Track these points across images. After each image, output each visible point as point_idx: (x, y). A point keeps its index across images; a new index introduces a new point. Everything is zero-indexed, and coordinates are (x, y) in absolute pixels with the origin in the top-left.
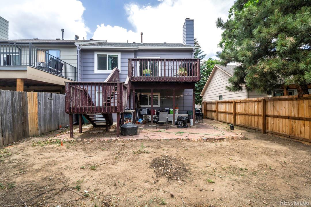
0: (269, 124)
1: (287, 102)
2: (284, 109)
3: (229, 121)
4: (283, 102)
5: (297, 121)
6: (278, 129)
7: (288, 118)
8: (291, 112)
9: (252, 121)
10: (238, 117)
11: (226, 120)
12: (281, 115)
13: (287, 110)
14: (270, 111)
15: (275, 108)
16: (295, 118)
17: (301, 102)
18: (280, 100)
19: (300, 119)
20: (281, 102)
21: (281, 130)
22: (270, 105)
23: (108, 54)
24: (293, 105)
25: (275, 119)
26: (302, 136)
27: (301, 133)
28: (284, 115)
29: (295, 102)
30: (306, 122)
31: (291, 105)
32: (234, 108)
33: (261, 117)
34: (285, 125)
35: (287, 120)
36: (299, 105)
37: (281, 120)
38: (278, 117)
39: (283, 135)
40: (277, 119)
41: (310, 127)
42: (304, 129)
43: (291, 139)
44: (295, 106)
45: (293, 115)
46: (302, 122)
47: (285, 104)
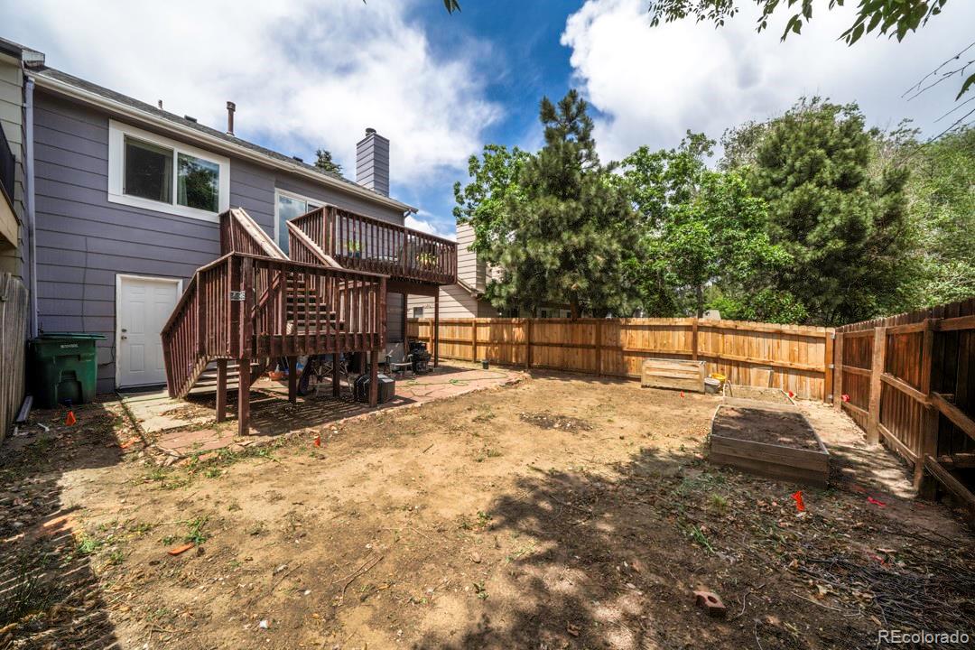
0: (535, 355)
1: (559, 325)
2: (555, 335)
3: (460, 354)
4: (555, 326)
5: (570, 349)
7: (561, 345)
8: (564, 339)
9: (507, 353)
10: (480, 349)
11: (453, 353)
12: (551, 342)
13: (559, 336)
14: (536, 338)
15: (543, 332)
16: (568, 346)
17: (575, 325)
18: (550, 322)
19: (574, 346)
20: (551, 325)
21: (550, 362)
22: (536, 328)
23: (178, 149)
24: (566, 329)
25: (543, 347)
26: (574, 367)
27: (574, 362)
28: (555, 342)
29: (568, 326)
30: (580, 350)
31: (563, 330)
32: (475, 332)
33: (524, 347)
34: (555, 355)
35: (559, 348)
36: (573, 329)
37: (551, 348)
38: (548, 345)
39: (554, 369)
40: (546, 348)
41: (583, 354)
42: (578, 358)
43: (564, 371)
44: (569, 330)
45: (566, 342)
46: (575, 350)
47: (557, 328)
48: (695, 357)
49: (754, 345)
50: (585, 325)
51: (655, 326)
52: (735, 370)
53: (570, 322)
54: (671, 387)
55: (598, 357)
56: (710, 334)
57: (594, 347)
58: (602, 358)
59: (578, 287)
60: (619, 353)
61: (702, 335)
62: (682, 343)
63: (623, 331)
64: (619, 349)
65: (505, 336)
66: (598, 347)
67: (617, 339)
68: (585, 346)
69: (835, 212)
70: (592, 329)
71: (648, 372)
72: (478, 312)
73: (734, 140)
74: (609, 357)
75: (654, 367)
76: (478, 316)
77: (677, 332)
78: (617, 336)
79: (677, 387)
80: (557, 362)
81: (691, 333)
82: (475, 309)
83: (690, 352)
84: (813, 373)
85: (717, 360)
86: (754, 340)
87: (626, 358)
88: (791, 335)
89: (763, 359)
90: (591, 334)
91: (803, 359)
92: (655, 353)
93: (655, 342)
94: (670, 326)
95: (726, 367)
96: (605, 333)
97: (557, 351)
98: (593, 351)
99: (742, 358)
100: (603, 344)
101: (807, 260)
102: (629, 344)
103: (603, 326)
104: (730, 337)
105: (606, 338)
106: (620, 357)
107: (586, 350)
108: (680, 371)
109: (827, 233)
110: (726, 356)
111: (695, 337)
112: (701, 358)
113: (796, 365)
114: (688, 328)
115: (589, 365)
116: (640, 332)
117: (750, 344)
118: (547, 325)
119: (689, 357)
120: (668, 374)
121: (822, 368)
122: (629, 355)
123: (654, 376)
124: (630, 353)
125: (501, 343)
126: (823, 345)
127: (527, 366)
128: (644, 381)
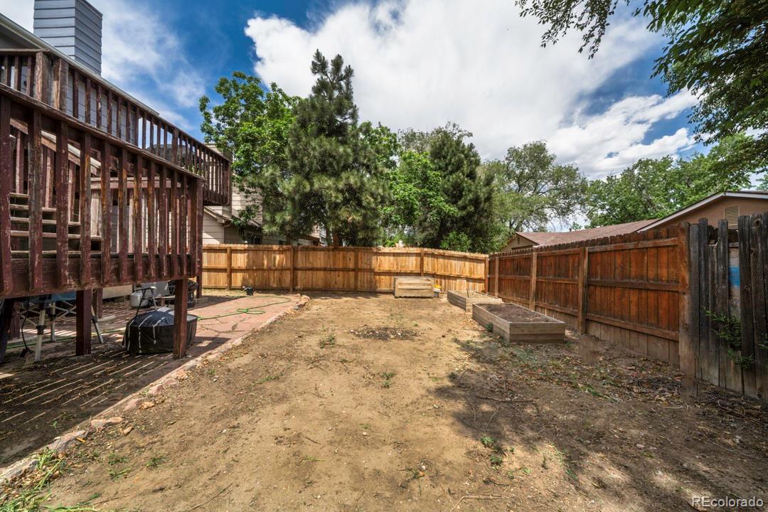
0: (299, 279)
1: (322, 253)
2: (318, 261)
4: (318, 253)
5: (332, 272)
6: (310, 284)
7: (325, 269)
8: (327, 264)
9: (269, 278)
10: (236, 276)
12: (315, 266)
13: (322, 261)
14: (300, 263)
15: (307, 257)
16: (331, 270)
17: (337, 253)
18: (314, 250)
19: (335, 270)
20: (315, 252)
21: (314, 284)
22: (300, 255)
24: (329, 256)
25: (307, 272)
26: (336, 286)
27: (336, 283)
28: (319, 266)
29: (331, 253)
30: (341, 273)
31: (326, 256)
32: (230, 259)
33: (289, 272)
34: (319, 279)
35: (322, 272)
36: (335, 256)
37: (315, 273)
38: (312, 269)
39: (318, 290)
40: (310, 272)
41: (344, 277)
42: (339, 279)
43: (327, 291)
44: (331, 257)
45: (329, 266)
46: (337, 272)
47: (321, 255)
48: (422, 274)
49: (453, 265)
50: (345, 252)
51: (397, 253)
52: (443, 281)
53: (333, 250)
54: (412, 296)
55: (356, 278)
56: (430, 258)
57: (353, 270)
58: (359, 279)
59: (353, 219)
60: (373, 273)
61: (426, 259)
62: (414, 265)
63: (374, 258)
64: (371, 271)
65: (265, 262)
66: (356, 270)
67: (370, 264)
68: (345, 270)
69: (470, 191)
70: (351, 255)
71: (399, 287)
72: (225, 238)
73: (402, 137)
74: (364, 278)
75: (404, 283)
76: (225, 243)
77: (411, 258)
78: (370, 260)
79: (418, 295)
80: (321, 284)
81: (419, 258)
82: (221, 235)
83: (418, 271)
84: (480, 280)
85: (434, 275)
86: (454, 262)
87: (377, 277)
88: (470, 259)
89: (457, 273)
90: (350, 259)
91: (475, 273)
92: (397, 273)
93: (397, 264)
94: (407, 253)
95: (439, 280)
96: (361, 258)
97: (321, 274)
98: (352, 274)
99: (447, 274)
100: (359, 267)
101: (459, 216)
102: (380, 266)
103: (360, 254)
104: (441, 260)
105: (362, 262)
106: (372, 277)
107: (345, 272)
108: (420, 284)
109: (467, 202)
110: (439, 273)
111: (422, 260)
112: (427, 274)
113: (473, 276)
114: (417, 255)
115: (349, 285)
116: (387, 257)
117: (451, 265)
118: (311, 253)
119: (418, 275)
120: (412, 287)
121: (483, 277)
122: (379, 275)
123: (403, 289)
124: (380, 274)
125: (260, 269)
126: (484, 265)
127: (291, 289)
128: (397, 294)
